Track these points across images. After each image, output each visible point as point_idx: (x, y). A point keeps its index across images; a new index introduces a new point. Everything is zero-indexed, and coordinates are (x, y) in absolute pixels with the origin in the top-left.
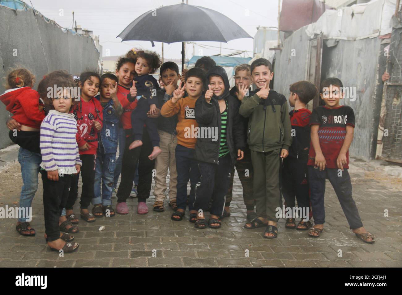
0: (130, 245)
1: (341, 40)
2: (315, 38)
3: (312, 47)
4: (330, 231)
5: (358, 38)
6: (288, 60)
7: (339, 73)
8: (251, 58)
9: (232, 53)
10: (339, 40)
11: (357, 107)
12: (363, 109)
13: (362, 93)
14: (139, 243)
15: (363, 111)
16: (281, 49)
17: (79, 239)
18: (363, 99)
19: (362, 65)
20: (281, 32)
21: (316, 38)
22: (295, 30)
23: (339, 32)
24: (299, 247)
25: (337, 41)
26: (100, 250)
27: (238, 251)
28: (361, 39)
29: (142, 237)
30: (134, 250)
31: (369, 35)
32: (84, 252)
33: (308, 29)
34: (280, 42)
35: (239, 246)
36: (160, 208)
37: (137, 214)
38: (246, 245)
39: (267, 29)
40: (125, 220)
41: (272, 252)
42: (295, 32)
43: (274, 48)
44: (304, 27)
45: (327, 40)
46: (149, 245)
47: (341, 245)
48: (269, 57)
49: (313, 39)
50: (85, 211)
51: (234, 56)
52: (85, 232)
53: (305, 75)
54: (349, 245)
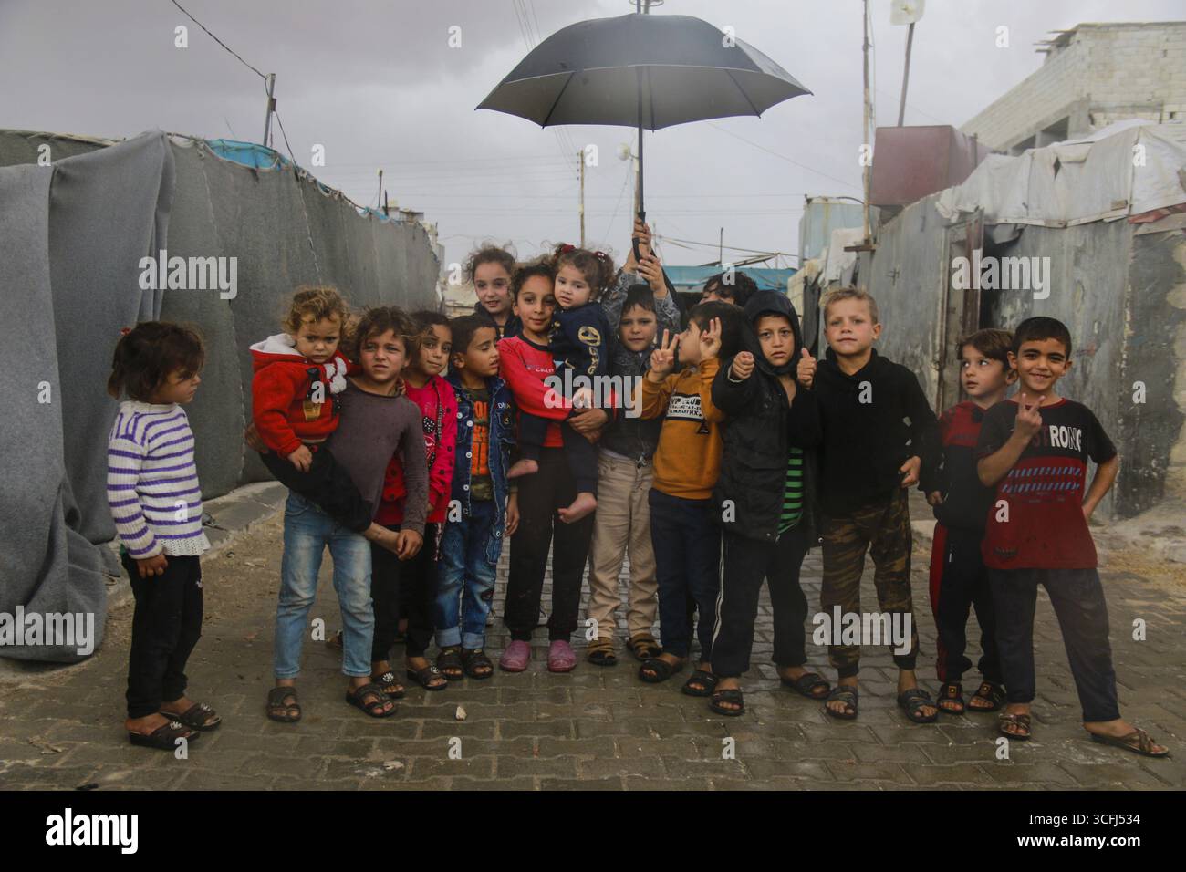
0: (537, 761)
1: (1028, 228)
2: (960, 220)
3: (952, 243)
4: (1051, 720)
5: (1074, 222)
6: (892, 274)
7: (1026, 306)
8: (794, 271)
9: (745, 259)
10: (1023, 227)
11: (1077, 389)
12: (1092, 393)
13: (1088, 355)
14: (560, 756)
15: (1093, 399)
16: (873, 248)
17: (408, 740)
18: (1091, 372)
19: (1086, 289)
20: (871, 207)
21: (965, 221)
22: (908, 204)
23: (1023, 207)
24: (977, 766)
25: (1018, 228)
26: (461, 776)
27: (819, 779)
28: (1082, 222)
29: (567, 738)
30: (549, 777)
31: (1102, 213)
32: (422, 781)
33: (942, 200)
34: (870, 233)
35: (820, 763)
36: (606, 655)
37: (548, 672)
38: (839, 761)
39: (831, 201)
40: (518, 690)
41: (912, 783)
42: (907, 209)
43: (853, 245)
44: (932, 196)
45: (994, 227)
46: (586, 762)
47: (1089, 763)
48: (842, 268)
49: (955, 225)
50: (419, 661)
51: (754, 266)
52: (421, 721)
53: (936, 311)
54: (1110, 763)
